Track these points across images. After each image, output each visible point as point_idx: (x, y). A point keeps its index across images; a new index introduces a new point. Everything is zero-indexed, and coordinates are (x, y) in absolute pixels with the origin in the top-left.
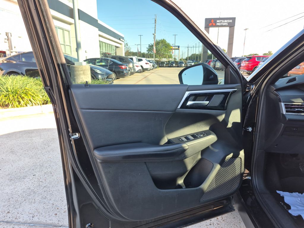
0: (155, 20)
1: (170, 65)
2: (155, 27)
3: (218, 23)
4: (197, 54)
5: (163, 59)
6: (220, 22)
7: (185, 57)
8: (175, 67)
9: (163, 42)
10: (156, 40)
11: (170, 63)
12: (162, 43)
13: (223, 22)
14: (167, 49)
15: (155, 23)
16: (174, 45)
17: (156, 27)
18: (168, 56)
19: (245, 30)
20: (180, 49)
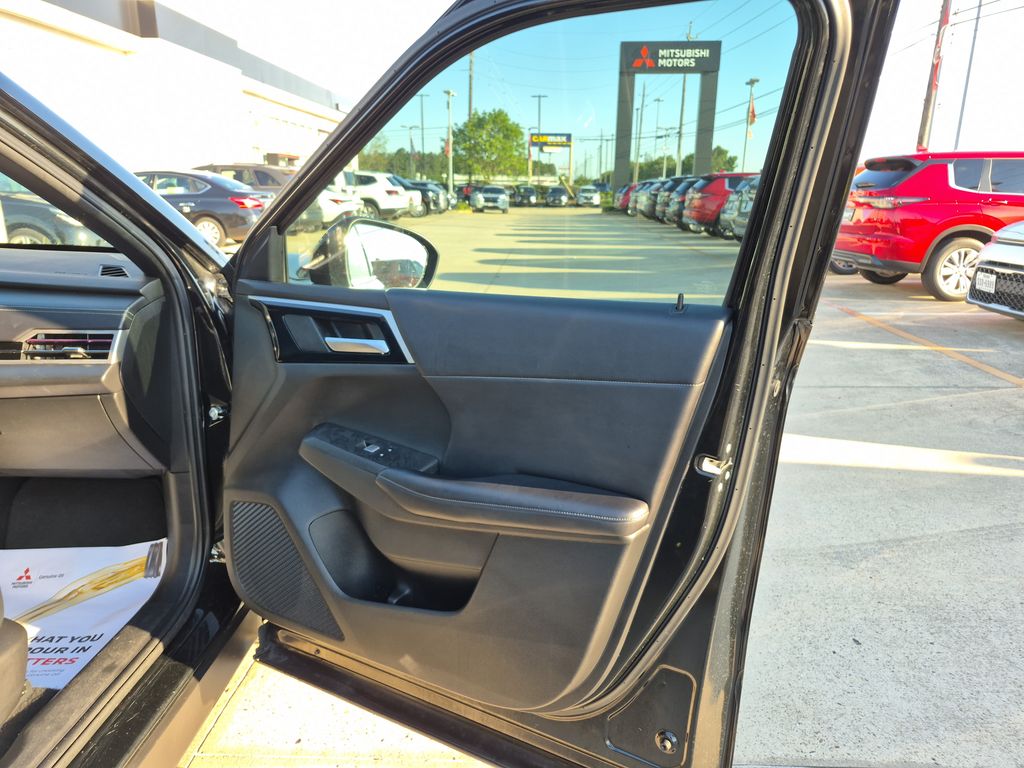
1: (520, 199)
2: (471, 69)
3: (663, 57)
5: (499, 178)
6: (670, 57)
8: (536, 205)
9: (498, 119)
10: (473, 112)
11: (520, 192)
12: (494, 122)
13: (680, 57)
14: (510, 144)
16: (548, 132)
17: (474, 68)
19: (747, 84)
20: (572, 144)
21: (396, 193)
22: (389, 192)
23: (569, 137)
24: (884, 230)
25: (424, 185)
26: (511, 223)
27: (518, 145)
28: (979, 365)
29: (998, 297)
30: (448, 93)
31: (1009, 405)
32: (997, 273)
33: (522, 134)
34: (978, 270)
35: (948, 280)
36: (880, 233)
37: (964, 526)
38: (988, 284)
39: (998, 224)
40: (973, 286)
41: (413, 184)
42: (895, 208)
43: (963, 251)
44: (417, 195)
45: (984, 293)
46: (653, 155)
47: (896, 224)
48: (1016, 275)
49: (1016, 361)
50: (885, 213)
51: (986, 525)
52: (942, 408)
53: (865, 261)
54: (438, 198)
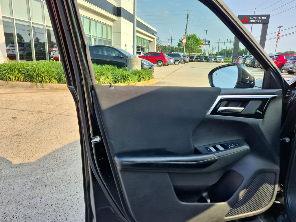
0: (188, 16)
1: (199, 60)
2: (187, 22)
3: (251, 20)
4: (227, 49)
5: (193, 53)
6: (253, 19)
7: (215, 53)
9: (194, 37)
10: (186, 35)
11: (199, 58)
12: (192, 37)
13: (257, 20)
14: (197, 44)
15: (188, 18)
16: (205, 40)
18: (198, 51)
19: (278, 27)
20: (210, 44)
23: (209, 42)
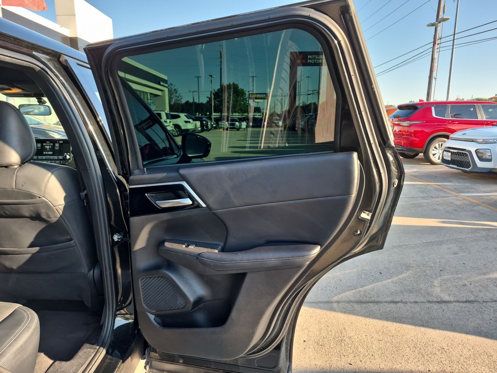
0: (221, 54)
3: (310, 59)
6: (313, 59)
10: (222, 84)
13: (317, 59)
21: (189, 122)
22: (186, 122)
23: (266, 95)
24: (406, 135)
25: (202, 118)
26: (243, 135)
27: (244, 99)
28: (443, 189)
29: (452, 162)
30: (211, 76)
31: (451, 203)
32: (451, 152)
33: (245, 94)
34: (444, 151)
35: (435, 156)
36: (405, 136)
37: (425, 241)
38: (448, 156)
39: (453, 131)
40: (443, 157)
41: (196, 118)
42: (410, 126)
43: (440, 143)
44: (198, 123)
45: (447, 160)
46: (306, 103)
47: (412, 133)
48: (458, 152)
49: (458, 187)
50: (406, 128)
51: (433, 241)
52: (424, 204)
53: (399, 149)
54: (208, 124)
